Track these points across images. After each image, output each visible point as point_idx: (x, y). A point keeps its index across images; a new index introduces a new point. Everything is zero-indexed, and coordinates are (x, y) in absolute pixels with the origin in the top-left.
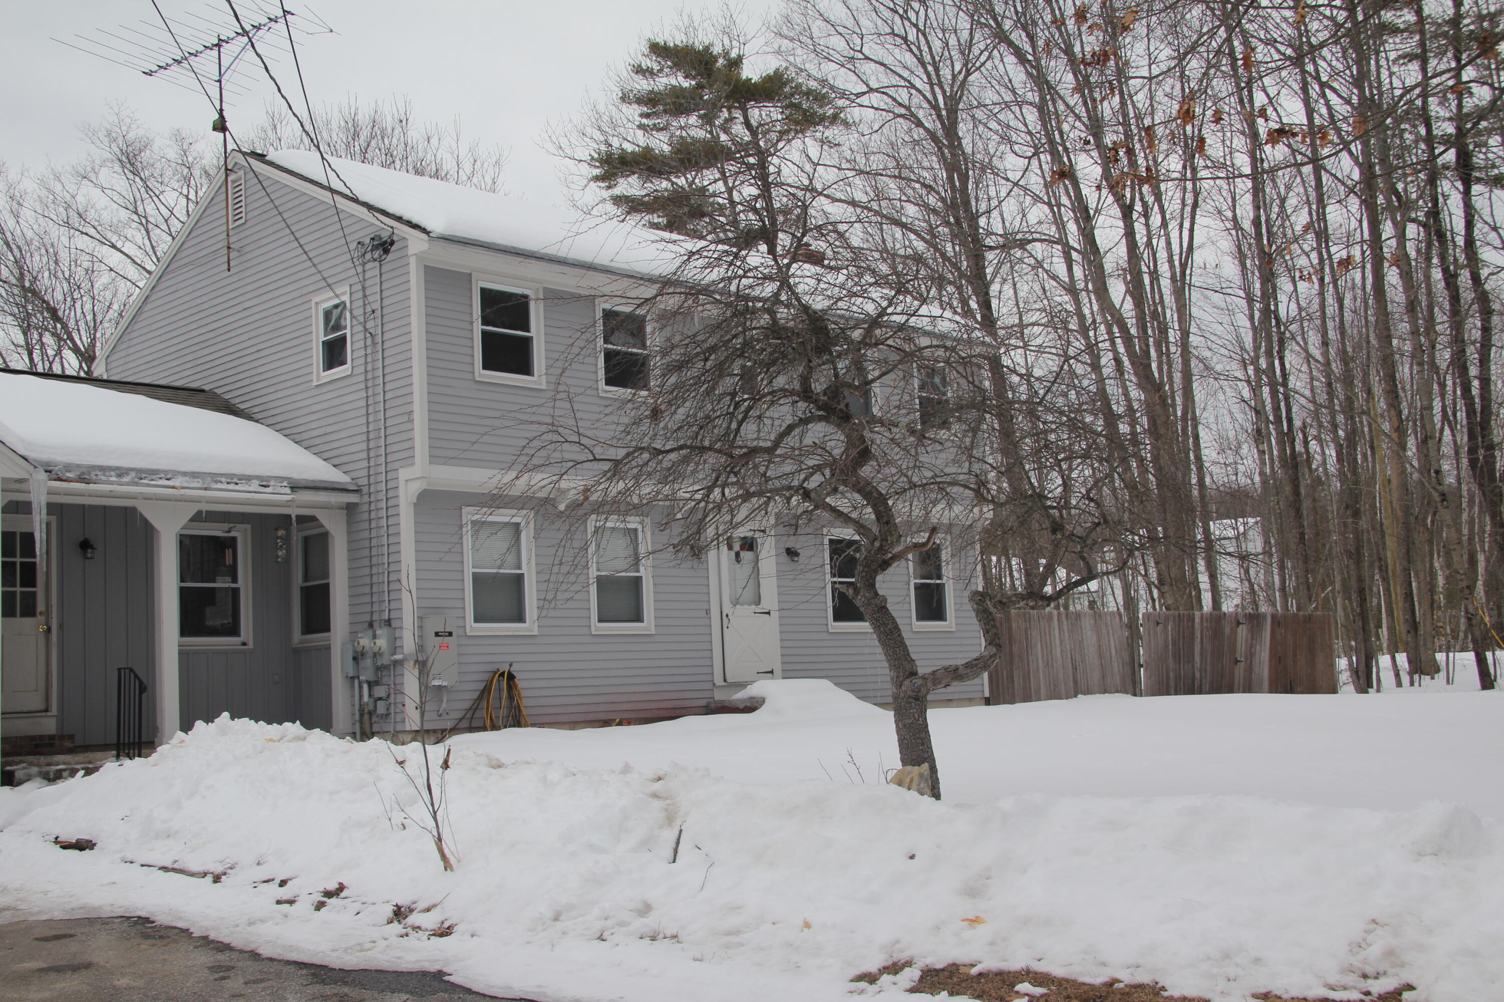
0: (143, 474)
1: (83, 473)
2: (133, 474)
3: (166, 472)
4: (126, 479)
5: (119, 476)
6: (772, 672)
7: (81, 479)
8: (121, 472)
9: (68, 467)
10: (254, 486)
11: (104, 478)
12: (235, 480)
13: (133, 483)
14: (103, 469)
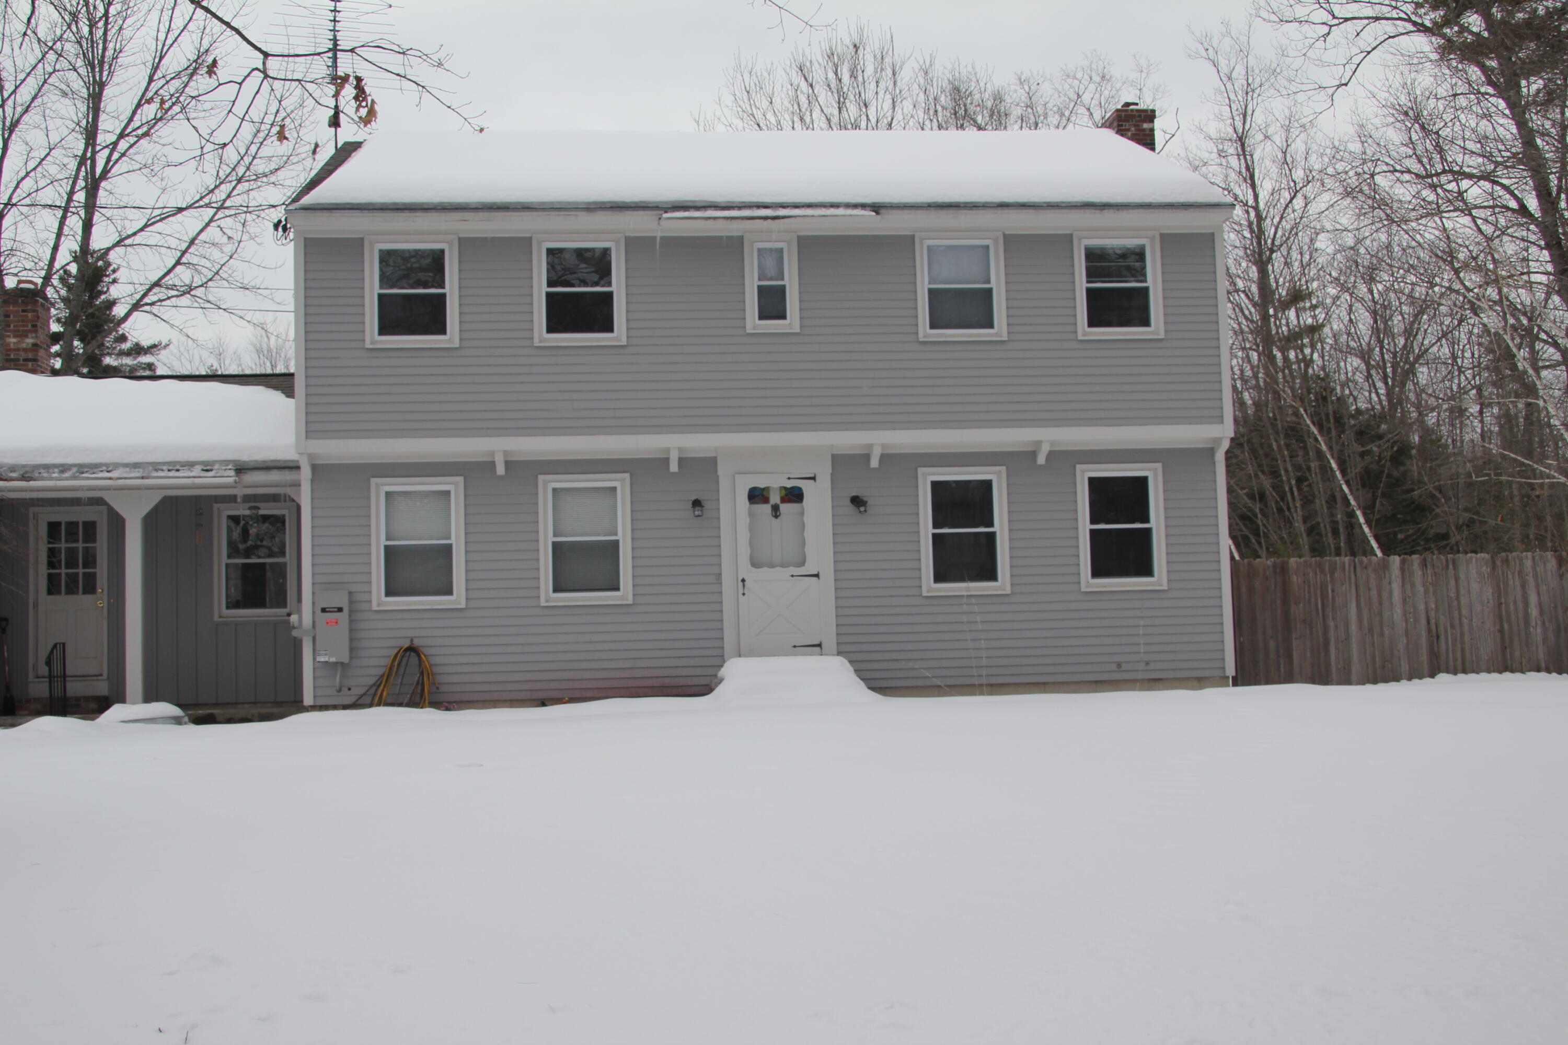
0: (82, 468)
1: (26, 472)
2: (75, 470)
3: (107, 465)
4: (67, 475)
5: (62, 472)
6: (820, 645)
7: (23, 478)
8: (64, 468)
9: (13, 468)
10: (197, 471)
11: (46, 475)
12: (178, 467)
13: (74, 478)
14: (48, 467)
